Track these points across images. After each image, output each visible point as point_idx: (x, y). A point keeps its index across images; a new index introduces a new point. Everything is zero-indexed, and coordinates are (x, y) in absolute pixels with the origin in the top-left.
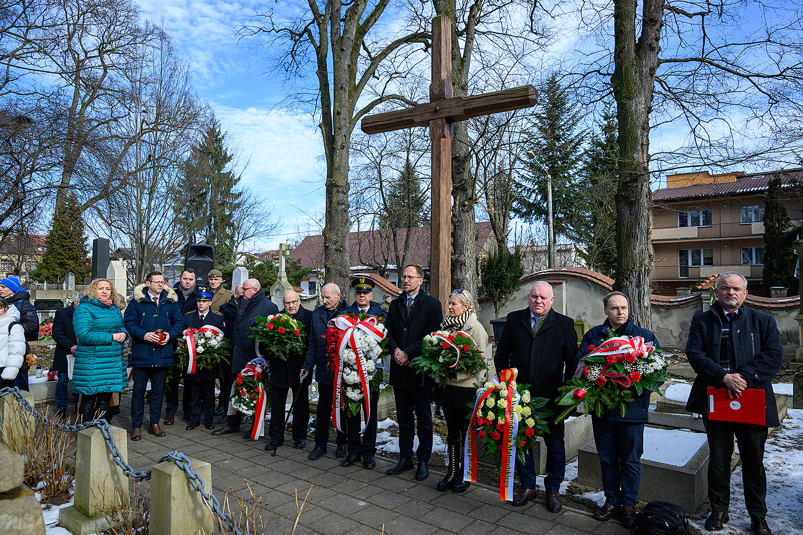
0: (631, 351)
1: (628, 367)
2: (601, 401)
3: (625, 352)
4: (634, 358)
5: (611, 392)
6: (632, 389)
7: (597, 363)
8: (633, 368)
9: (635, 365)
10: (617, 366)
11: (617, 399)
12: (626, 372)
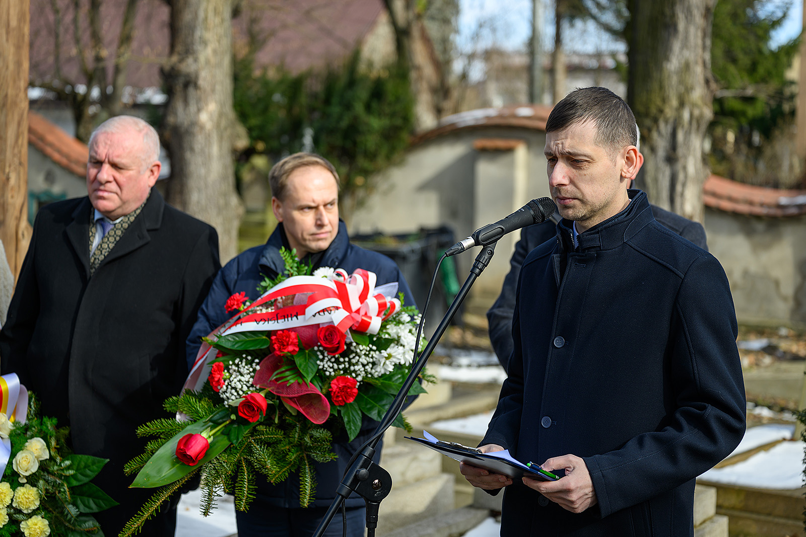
0: (338, 317)
1: (327, 365)
2: (249, 464)
3: (322, 319)
4: (344, 336)
5: (280, 435)
6: (335, 425)
7: (248, 353)
8: (339, 363)
9: (345, 354)
10: (299, 361)
11: (292, 457)
12: (321, 376)
